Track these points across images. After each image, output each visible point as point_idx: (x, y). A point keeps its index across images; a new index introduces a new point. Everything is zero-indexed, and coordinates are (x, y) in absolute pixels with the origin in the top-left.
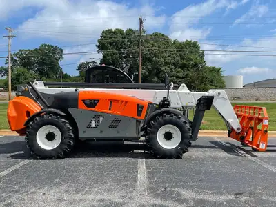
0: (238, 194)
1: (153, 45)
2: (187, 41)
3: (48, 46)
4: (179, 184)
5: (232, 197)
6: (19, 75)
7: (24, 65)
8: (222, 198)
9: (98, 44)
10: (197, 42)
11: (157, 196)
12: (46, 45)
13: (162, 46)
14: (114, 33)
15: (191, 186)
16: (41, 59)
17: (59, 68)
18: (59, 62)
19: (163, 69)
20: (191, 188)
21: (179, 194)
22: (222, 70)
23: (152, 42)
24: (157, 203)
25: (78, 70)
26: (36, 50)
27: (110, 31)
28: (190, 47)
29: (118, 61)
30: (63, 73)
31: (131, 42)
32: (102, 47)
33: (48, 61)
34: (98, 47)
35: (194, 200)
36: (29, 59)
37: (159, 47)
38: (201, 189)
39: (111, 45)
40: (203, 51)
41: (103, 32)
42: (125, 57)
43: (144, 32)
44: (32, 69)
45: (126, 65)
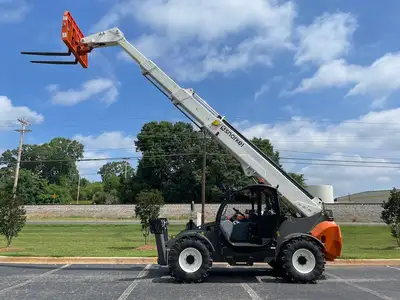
2: (255, 138)
3: (63, 140)
9: (137, 140)
10: (268, 141)
12: (59, 139)
14: (160, 126)
18: (77, 163)
19: (226, 175)
22: (304, 177)
25: (101, 173)
26: (45, 145)
27: (154, 124)
28: (259, 146)
29: (164, 163)
32: (142, 144)
34: (136, 143)
39: (155, 141)
40: (277, 153)
41: (145, 125)
44: (35, 172)
45: (175, 168)
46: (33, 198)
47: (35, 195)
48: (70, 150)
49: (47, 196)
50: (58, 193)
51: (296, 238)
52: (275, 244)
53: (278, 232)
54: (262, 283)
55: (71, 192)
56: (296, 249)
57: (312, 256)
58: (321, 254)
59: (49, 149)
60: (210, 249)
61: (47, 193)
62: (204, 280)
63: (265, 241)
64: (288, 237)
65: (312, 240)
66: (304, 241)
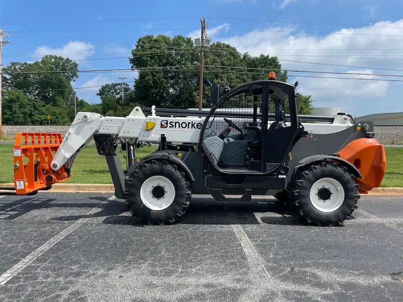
0: (395, 274)
1: (214, 61)
2: (262, 56)
3: (56, 58)
4: (307, 262)
5: (388, 279)
6: (12, 101)
7: (19, 86)
8: (377, 280)
9: (132, 57)
10: (276, 58)
11: (285, 278)
12: (51, 57)
13: (227, 63)
14: (156, 41)
15: (327, 265)
16: (45, 77)
17: (71, 91)
18: (72, 83)
20: (327, 267)
21: (314, 276)
22: (311, 99)
23: (211, 57)
24: (290, 288)
25: (100, 94)
26: (36, 64)
27: (149, 39)
28: (266, 64)
29: (162, 82)
30: (77, 99)
31: (182, 56)
32: (137, 61)
33: (54, 81)
34: (132, 61)
35: (339, 284)
36: (26, 77)
37: (222, 64)
38: (342, 268)
39: (151, 58)
40: (286, 72)
41: (140, 40)
42: (172, 78)
43: (208, 41)
44: (30, 93)
45: (174, 89)
46: (29, 119)
47: (31, 116)
48: (64, 69)
49: (43, 117)
50: (54, 114)
51: (318, 163)
52: (286, 170)
53: (290, 155)
54: (263, 225)
55: (68, 113)
56: (317, 178)
57: (340, 188)
58: (353, 184)
59: (40, 68)
60: (187, 177)
61: (42, 114)
62: (179, 220)
63: (271, 166)
64: (305, 161)
65: (342, 164)
66: (329, 167)
